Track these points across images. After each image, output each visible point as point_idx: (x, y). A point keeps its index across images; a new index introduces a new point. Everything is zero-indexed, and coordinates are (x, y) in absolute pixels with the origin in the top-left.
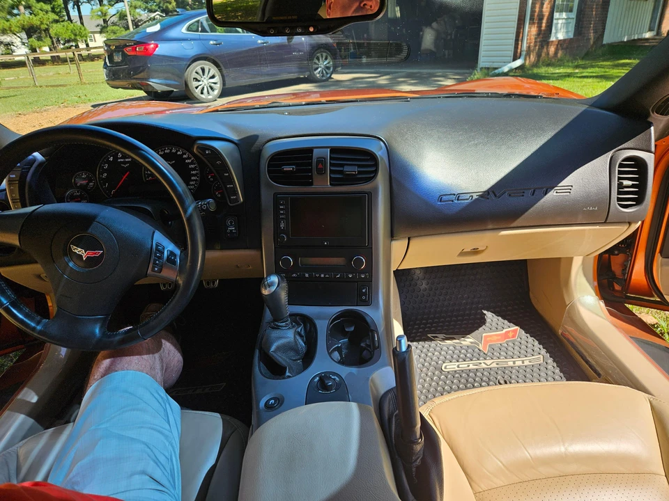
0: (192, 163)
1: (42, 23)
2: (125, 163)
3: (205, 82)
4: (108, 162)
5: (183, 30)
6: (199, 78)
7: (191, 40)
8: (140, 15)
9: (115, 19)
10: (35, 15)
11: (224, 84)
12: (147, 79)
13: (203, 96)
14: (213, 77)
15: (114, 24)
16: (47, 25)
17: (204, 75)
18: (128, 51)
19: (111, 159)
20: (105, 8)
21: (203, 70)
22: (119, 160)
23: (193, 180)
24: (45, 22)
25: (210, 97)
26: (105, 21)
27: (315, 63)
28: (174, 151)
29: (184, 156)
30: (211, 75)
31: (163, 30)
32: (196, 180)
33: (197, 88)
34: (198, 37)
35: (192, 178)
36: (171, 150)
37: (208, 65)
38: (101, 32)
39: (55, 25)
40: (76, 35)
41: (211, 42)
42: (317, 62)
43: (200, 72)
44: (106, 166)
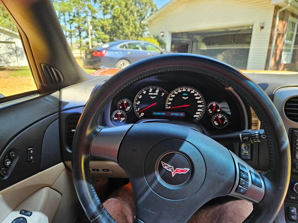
0: (200, 100)
2: (153, 96)
4: (142, 94)
5: (118, 47)
6: (121, 67)
7: (120, 51)
8: (94, 44)
9: (85, 44)
12: (100, 66)
15: (84, 46)
18: (94, 54)
19: (145, 92)
20: (81, 40)
22: (150, 94)
23: (199, 112)
26: (81, 45)
28: (189, 90)
29: (195, 95)
31: (110, 46)
32: (201, 112)
34: (123, 50)
35: (199, 110)
36: (187, 90)
38: (78, 49)
41: (129, 53)
44: (141, 97)
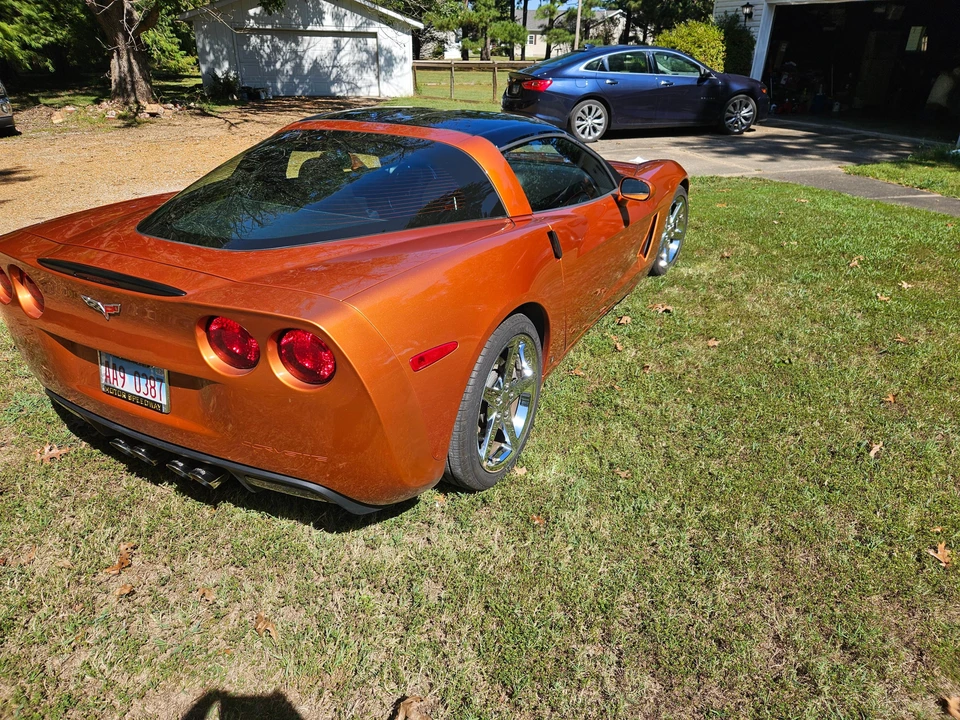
1: (481, 21)
3: (590, 121)
5: (581, 68)
6: (584, 117)
7: (586, 78)
9: (563, 19)
10: (477, 11)
11: (609, 125)
13: (583, 136)
14: (599, 117)
15: (562, 24)
16: (486, 23)
17: (589, 114)
21: (590, 109)
24: (484, 20)
25: (590, 138)
26: (551, 21)
27: (730, 112)
30: (597, 115)
33: (579, 127)
34: (594, 75)
37: (595, 105)
39: (493, 24)
40: (512, 37)
41: (608, 81)
42: (732, 110)
43: (587, 112)
